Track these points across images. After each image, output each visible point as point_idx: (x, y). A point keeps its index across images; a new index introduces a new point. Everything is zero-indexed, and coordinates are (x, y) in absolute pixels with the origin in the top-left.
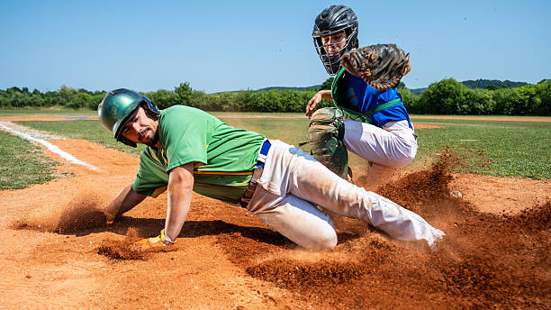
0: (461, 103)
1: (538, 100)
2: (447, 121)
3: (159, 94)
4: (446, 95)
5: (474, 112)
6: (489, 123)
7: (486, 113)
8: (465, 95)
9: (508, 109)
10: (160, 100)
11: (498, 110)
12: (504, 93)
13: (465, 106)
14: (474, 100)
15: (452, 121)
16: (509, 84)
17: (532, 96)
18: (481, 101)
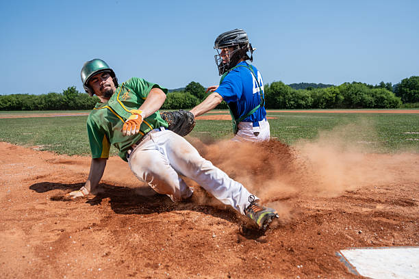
0: (289, 100)
1: (342, 98)
2: (279, 114)
3: (49, 96)
4: (278, 94)
5: (299, 107)
6: (308, 114)
7: (307, 107)
8: (291, 94)
9: (322, 104)
10: (50, 101)
11: (315, 105)
12: (318, 92)
13: (292, 103)
14: (298, 97)
15: (283, 114)
16: (321, 86)
17: (337, 94)
18: (303, 98)
